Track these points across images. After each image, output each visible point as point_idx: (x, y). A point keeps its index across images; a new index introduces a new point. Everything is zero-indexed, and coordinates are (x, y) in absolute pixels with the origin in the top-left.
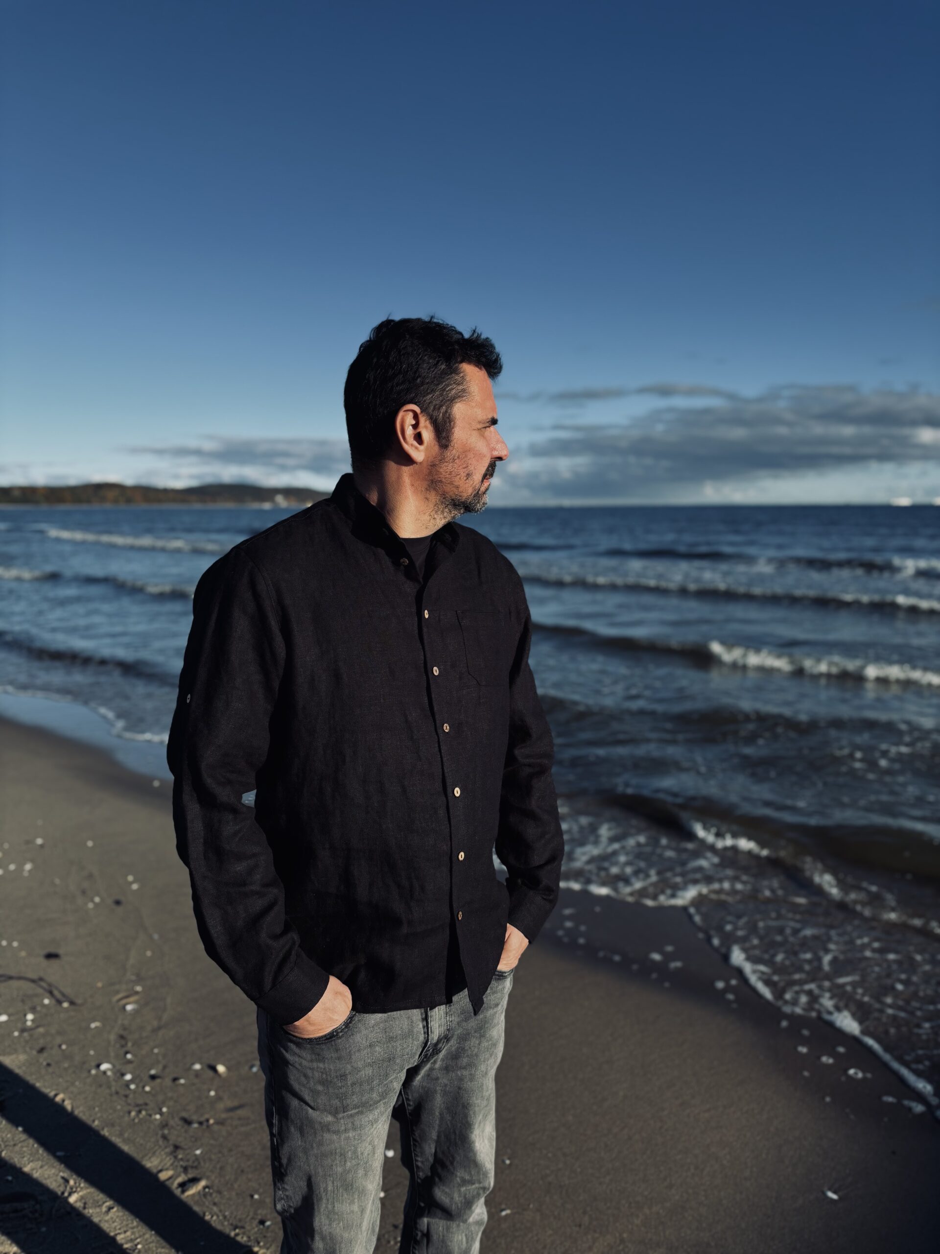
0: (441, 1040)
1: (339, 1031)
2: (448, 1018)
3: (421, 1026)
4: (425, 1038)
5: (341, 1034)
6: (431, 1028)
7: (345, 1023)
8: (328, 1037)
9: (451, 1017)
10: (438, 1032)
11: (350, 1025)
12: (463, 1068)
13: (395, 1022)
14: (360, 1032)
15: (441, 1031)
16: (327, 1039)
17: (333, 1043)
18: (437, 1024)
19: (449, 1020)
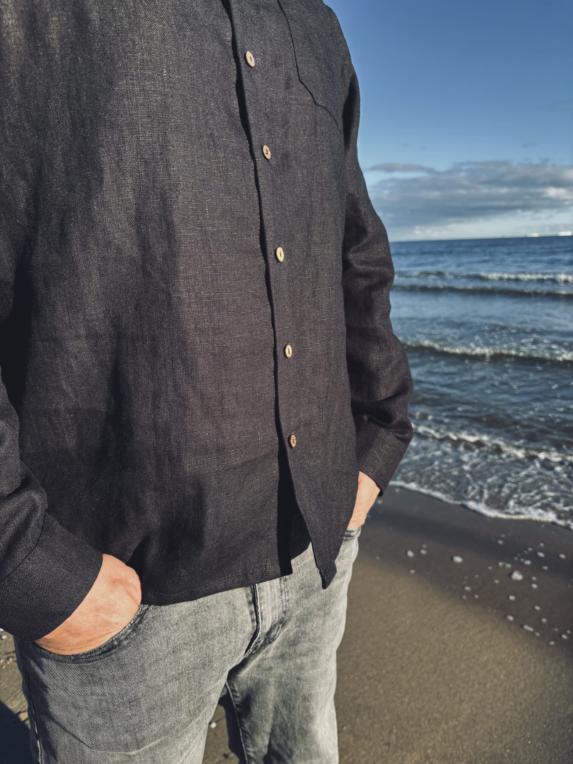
0: (275, 626)
1: (122, 638)
2: (283, 597)
3: (247, 612)
4: (253, 627)
5: (125, 643)
6: (261, 613)
7: (131, 625)
8: (105, 649)
9: (288, 595)
10: (271, 618)
11: (140, 626)
12: (304, 655)
13: (209, 612)
14: (157, 634)
15: (276, 615)
16: (103, 653)
17: (113, 656)
18: (270, 607)
19: (285, 599)
